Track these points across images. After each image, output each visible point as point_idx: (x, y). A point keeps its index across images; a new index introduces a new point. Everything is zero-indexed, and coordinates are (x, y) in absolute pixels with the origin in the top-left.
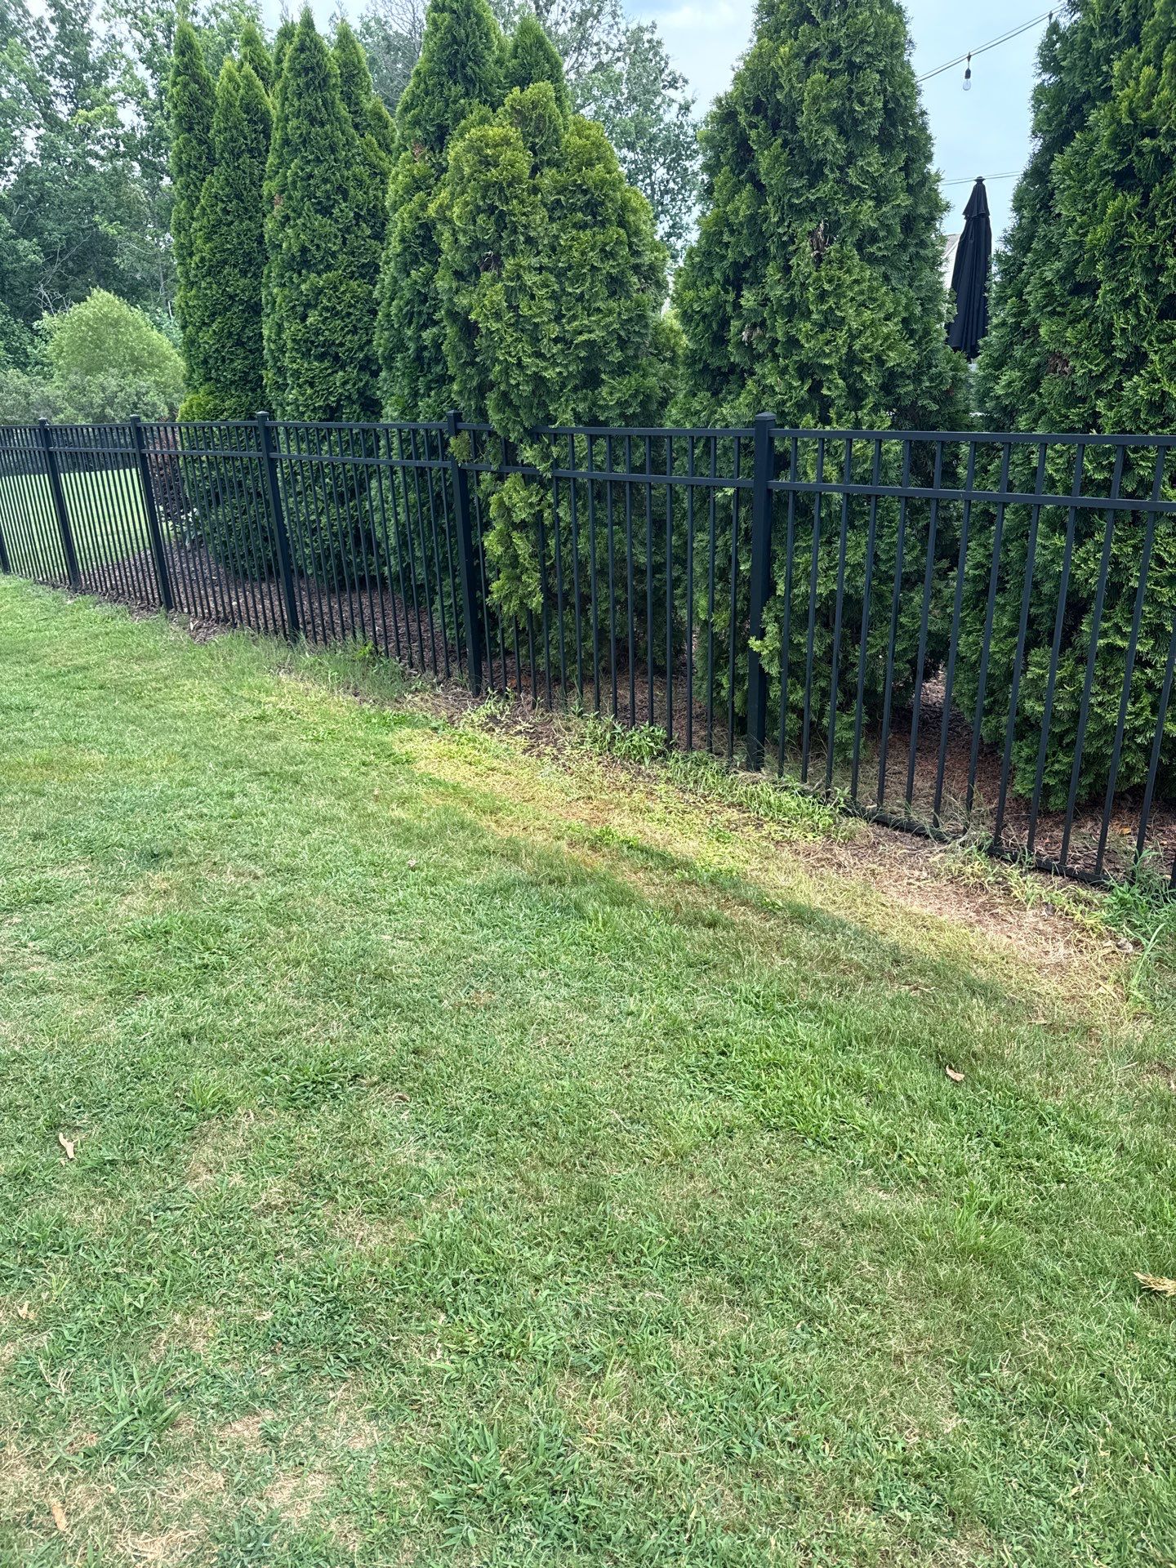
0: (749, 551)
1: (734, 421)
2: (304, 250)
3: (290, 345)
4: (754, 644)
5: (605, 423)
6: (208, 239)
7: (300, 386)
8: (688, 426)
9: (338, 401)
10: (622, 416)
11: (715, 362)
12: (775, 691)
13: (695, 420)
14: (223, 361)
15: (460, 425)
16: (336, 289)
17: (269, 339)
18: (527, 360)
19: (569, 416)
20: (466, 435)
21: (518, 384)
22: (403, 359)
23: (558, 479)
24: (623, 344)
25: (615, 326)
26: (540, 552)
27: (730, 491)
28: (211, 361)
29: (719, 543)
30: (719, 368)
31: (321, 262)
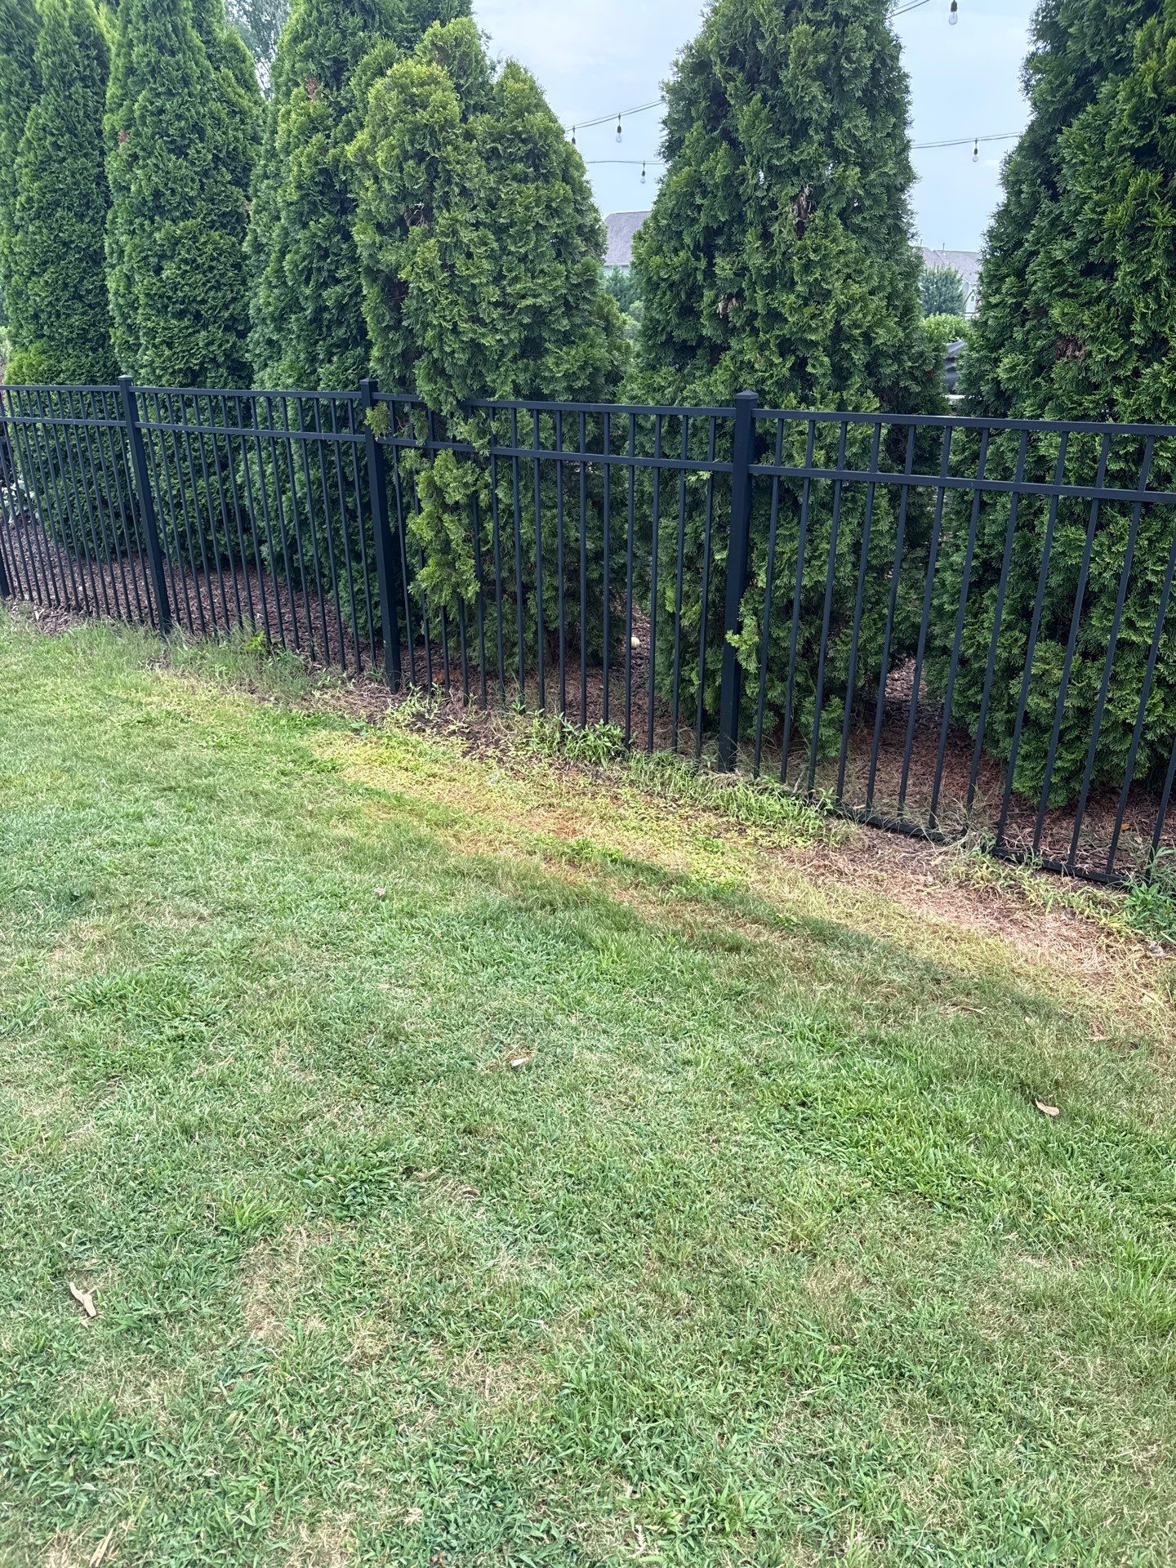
0: (723, 539)
1: (707, 399)
2: (157, 194)
3: (142, 300)
4: (731, 638)
5: (552, 396)
6: (36, 177)
7: (154, 346)
8: (651, 403)
9: (202, 364)
10: (570, 389)
11: (680, 334)
12: (751, 689)
13: (658, 396)
14: (58, 316)
15: (376, 395)
16: (195, 239)
17: (116, 293)
18: (463, 326)
19: (508, 388)
20: (384, 406)
21: (453, 352)
22: (298, 320)
23: (496, 457)
24: (569, 310)
25: (564, 291)
26: (475, 534)
27: (706, 475)
28: (43, 316)
29: (688, 530)
30: (684, 341)
31: (176, 208)
